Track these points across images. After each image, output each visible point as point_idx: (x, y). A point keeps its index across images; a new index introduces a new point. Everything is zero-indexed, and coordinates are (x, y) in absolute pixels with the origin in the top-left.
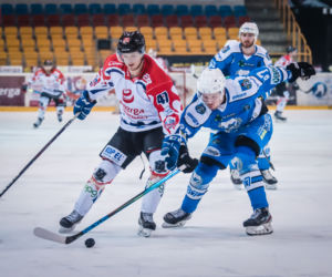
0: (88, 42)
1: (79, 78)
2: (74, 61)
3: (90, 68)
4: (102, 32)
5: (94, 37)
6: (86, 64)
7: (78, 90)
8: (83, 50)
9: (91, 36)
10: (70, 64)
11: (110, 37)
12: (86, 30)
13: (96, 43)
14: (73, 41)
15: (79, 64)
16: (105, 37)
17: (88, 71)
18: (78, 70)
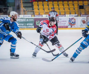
0: (76, 6)
1: (73, 18)
2: (72, 13)
3: (77, 15)
4: (81, 3)
5: (78, 5)
6: (75, 14)
7: (73, 22)
8: (74, 9)
9: (77, 4)
10: (70, 14)
11: (83, 5)
12: (76, 2)
13: (78, 7)
14: (71, 6)
15: (73, 14)
16: (82, 5)
17: (76, 16)
18: (72, 16)
